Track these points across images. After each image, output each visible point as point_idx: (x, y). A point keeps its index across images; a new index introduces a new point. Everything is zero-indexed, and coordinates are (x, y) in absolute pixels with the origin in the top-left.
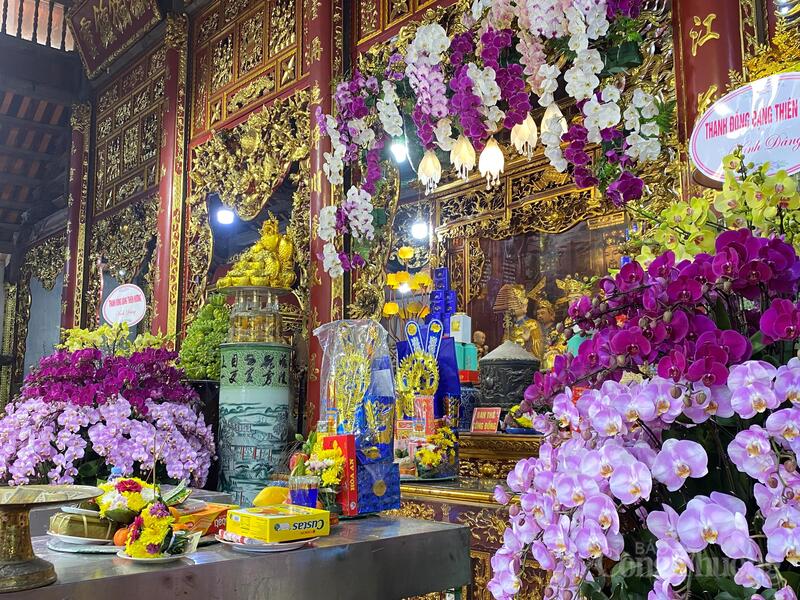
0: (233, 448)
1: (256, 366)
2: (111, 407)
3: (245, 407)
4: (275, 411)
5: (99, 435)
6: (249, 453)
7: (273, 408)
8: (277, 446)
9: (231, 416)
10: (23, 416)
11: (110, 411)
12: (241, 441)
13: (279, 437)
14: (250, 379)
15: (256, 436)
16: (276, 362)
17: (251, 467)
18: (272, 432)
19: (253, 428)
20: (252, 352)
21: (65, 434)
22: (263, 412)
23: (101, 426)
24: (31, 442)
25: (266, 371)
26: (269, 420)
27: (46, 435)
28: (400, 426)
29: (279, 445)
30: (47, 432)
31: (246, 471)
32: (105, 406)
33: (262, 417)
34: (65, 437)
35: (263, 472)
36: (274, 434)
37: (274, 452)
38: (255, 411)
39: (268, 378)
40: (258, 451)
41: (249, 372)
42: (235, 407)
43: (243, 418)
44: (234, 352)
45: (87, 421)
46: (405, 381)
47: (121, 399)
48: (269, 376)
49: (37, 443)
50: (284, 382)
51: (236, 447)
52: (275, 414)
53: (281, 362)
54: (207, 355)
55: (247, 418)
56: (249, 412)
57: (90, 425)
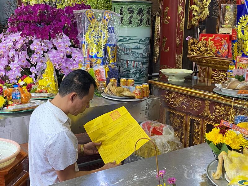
0: (121, 61)
1: (134, 14)
2: (59, 41)
3: (128, 38)
4: (144, 41)
5: (54, 57)
6: (131, 64)
7: (143, 40)
8: (145, 60)
9: (120, 43)
10: (10, 44)
11: (59, 43)
12: (126, 57)
13: (146, 55)
14: (130, 23)
15: (134, 55)
16: (145, 12)
17: (132, 71)
18: (143, 53)
19: (132, 50)
20: (131, 6)
21: (35, 56)
22: (138, 41)
23: (54, 51)
24: (16, 59)
25: (139, 18)
26: (141, 46)
27: (24, 55)
28: (239, 60)
29: (146, 60)
30: (24, 54)
31: (129, 73)
32: (55, 39)
33: (137, 44)
34: (35, 58)
35: (138, 74)
36: (144, 54)
37: (144, 63)
38: (134, 41)
39: (141, 22)
40: (136, 63)
41: (130, 18)
42: (122, 38)
43: (126, 45)
44: (121, 6)
45: (46, 48)
46: (243, 32)
47: (64, 36)
48: (141, 20)
49: (20, 60)
50: (149, 24)
51: (124, 60)
52: (144, 43)
53: (147, 12)
54: (103, 6)
55: (129, 44)
56: (130, 41)
57: (48, 50)
